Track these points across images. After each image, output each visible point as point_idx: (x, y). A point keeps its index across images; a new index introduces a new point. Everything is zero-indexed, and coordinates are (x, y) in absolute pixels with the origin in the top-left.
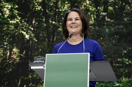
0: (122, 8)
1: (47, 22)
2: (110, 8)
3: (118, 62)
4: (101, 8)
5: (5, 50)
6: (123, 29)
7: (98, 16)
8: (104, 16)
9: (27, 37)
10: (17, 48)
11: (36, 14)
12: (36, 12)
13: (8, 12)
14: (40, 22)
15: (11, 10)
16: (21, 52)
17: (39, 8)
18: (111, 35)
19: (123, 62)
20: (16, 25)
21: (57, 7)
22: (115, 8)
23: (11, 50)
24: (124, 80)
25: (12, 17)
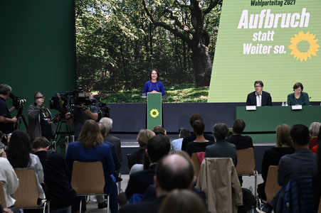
1: (123, 58)
2: (154, 53)
5: (103, 72)
6: (159, 63)
7: (148, 56)
8: (151, 56)
9: (113, 65)
10: (109, 71)
12: (117, 53)
13: (103, 53)
16: (111, 73)
17: (119, 51)
21: (128, 51)
22: (156, 53)
23: (106, 72)
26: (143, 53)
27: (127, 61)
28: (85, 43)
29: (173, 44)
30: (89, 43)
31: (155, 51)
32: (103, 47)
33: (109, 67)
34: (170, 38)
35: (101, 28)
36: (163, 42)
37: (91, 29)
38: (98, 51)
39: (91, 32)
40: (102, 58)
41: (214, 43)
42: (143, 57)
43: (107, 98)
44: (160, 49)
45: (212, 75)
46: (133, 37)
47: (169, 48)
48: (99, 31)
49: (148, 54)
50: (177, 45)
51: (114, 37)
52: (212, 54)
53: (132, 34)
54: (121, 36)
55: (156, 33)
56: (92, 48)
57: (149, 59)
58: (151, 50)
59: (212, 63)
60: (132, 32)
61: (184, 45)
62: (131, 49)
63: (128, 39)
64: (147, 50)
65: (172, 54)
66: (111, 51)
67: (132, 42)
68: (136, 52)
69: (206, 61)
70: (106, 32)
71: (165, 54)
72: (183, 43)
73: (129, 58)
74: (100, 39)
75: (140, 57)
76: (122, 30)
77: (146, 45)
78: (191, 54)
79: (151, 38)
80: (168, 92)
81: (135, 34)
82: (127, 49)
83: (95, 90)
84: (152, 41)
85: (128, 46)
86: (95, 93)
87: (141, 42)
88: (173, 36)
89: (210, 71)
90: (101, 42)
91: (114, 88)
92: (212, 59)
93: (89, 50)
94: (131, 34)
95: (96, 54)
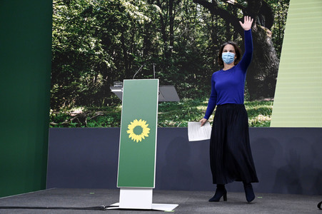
0: (185, 43)
1: (125, 53)
2: (175, 43)
3: (181, 86)
4: (169, 43)
5: (92, 75)
6: (185, 59)
7: (166, 49)
8: (171, 49)
9: (109, 65)
10: (101, 74)
11: (116, 47)
12: (116, 45)
13: (93, 45)
14: (119, 53)
15: (96, 43)
16: (104, 78)
17: (119, 41)
18: (176, 64)
19: (185, 86)
20: (100, 56)
21: (133, 41)
22: (179, 43)
23: (96, 76)
24: (185, 99)
25: (97, 49)
26: (157, 44)
27: (132, 58)
28: (66, 30)
29: (209, 27)
30: (72, 31)
31: (178, 40)
32: (94, 36)
33: (102, 68)
34: (204, 17)
35: (91, 7)
36: (190, 25)
37: (76, 8)
38: (85, 43)
39: (76, 13)
40: (91, 54)
41: (282, 23)
42: (158, 51)
43: (96, 119)
44: (186, 36)
45: (277, 79)
46: (142, 17)
47: (202, 34)
48: (89, 11)
49: (166, 45)
50: (216, 28)
51: (112, 19)
52: (278, 42)
53: (141, 14)
54: (123, 18)
55: (180, 10)
56: (76, 37)
57: (167, 54)
58: (172, 39)
59: (279, 57)
60: (140, 10)
61: (228, 29)
62: (138, 37)
63: (134, 21)
64: (164, 38)
65: (206, 44)
66: (107, 42)
67: (140, 25)
68: (147, 42)
69: (268, 53)
70: (100, 13)
71: (195, 44)
72: (227, 24)
73: (135, 52)
74: (90, 22)
75: (153, 50)
76: (124, 8)
77: (163, 31)
78: (239, 42)
79: (172, 19)
80: (199, 108)
81: (146, 13)
82: (132, 38)
83: (78, 105)
84: (173, 23)
85: (133, 32)
86: (78, 110)
87: (154, 26)
88: (208, 15)
89: (274, 72)
90: (92, 28)
91: (109, 102)
92: (279, 51)
93: (72, 41)
94: (138, 13)
95: (83, 47)
